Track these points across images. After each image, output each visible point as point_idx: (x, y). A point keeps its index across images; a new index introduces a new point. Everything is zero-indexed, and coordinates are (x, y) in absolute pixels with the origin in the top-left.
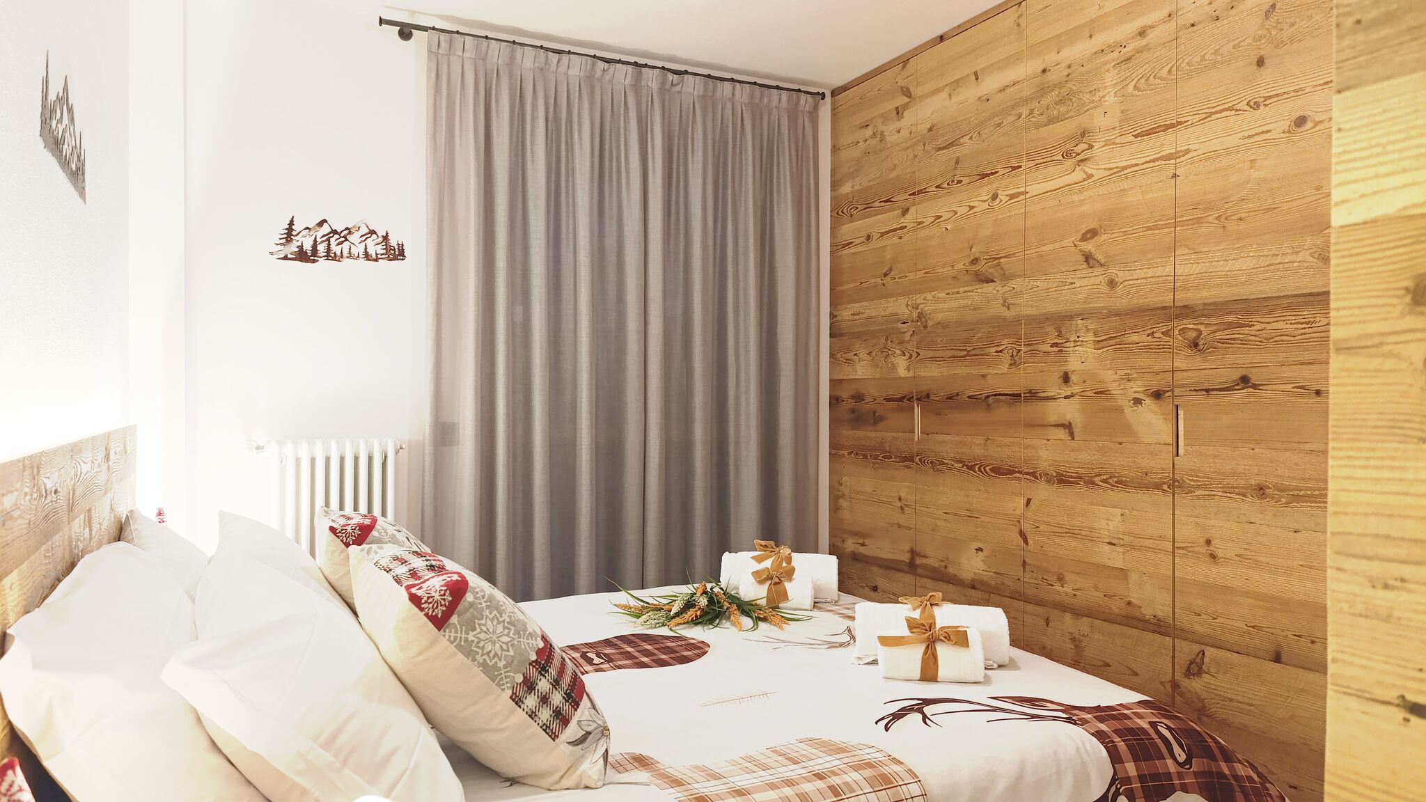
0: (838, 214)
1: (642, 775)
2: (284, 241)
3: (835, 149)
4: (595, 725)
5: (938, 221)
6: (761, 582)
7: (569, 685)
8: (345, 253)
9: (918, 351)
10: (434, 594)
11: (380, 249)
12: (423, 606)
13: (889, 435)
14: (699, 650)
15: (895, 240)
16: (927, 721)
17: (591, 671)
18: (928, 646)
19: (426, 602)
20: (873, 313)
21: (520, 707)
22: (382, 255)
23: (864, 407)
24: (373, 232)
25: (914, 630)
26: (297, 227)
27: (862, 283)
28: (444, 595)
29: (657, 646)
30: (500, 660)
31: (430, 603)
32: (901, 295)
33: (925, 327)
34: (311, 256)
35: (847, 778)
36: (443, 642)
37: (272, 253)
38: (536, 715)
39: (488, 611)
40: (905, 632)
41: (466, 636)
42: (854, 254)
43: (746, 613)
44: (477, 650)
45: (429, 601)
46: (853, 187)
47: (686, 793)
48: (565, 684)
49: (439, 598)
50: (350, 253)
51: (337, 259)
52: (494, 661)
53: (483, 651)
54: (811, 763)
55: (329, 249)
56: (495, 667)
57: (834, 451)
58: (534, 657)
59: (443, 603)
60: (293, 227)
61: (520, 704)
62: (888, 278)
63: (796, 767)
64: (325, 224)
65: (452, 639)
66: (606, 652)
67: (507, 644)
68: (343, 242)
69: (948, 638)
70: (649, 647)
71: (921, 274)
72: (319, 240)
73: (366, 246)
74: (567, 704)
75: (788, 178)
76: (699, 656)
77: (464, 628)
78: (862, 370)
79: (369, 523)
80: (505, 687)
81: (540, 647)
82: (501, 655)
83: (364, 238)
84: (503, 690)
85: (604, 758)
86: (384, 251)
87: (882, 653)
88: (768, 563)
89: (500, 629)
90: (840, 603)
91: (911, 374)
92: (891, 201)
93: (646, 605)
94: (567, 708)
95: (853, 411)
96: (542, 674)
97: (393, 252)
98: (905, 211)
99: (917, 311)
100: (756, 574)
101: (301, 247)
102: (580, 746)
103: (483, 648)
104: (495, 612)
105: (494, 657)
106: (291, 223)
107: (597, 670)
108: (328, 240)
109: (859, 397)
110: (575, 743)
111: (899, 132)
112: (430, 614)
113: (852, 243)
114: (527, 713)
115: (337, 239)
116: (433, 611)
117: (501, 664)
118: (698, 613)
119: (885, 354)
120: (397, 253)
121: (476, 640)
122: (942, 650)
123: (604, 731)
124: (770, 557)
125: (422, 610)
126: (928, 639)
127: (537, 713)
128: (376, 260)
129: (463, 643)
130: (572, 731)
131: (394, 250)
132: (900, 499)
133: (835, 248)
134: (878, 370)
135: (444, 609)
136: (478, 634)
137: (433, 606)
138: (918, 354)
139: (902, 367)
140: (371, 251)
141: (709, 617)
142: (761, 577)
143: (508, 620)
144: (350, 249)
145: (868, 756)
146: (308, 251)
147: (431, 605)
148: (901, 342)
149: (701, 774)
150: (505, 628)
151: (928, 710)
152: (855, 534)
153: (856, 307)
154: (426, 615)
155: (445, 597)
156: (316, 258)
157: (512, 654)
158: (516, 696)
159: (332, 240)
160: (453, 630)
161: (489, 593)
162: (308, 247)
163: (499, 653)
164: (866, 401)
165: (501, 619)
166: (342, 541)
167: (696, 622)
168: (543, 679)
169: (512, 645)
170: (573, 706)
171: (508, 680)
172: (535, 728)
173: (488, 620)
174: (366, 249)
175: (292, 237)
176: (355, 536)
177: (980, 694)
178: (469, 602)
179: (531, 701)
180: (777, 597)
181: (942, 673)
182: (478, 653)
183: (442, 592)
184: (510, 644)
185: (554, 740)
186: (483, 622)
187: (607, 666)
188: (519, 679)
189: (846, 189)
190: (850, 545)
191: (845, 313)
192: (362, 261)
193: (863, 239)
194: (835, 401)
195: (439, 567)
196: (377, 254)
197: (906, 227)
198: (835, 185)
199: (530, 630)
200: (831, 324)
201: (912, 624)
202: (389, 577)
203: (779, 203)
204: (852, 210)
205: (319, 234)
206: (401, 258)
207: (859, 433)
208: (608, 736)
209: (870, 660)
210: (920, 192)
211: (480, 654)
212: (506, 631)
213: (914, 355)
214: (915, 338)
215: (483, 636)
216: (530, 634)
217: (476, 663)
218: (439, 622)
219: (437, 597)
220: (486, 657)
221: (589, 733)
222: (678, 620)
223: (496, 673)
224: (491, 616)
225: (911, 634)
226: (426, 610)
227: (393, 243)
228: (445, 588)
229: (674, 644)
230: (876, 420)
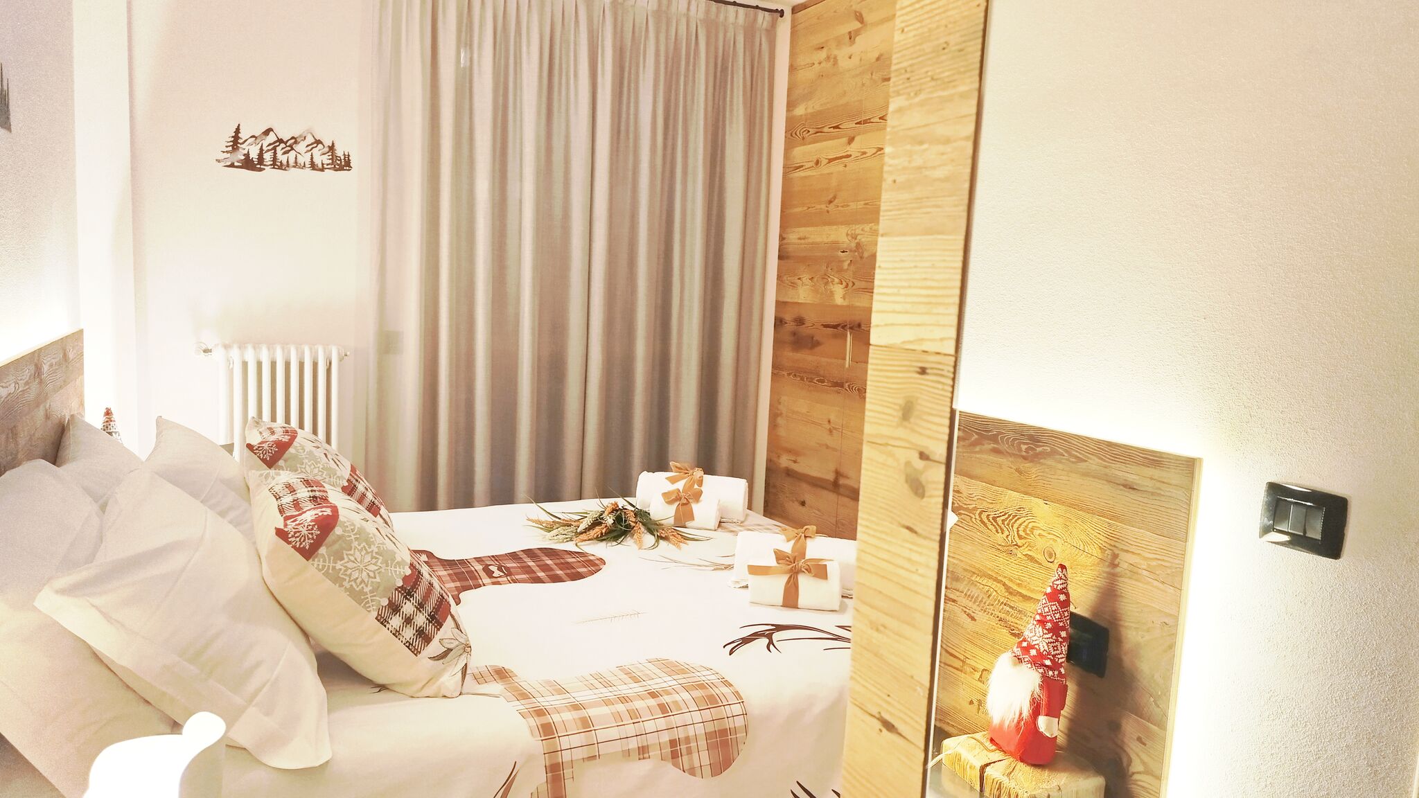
0: (792, 135)
1: (496, 687)
2: (230, 148)
3: (792, 69)
4: (457, 643)
5: (879, 152)
6: (670, 502)
7: (434, 608)
8: (292, 162)
9: (854, 281)
10: (301, 529)
11: (326, 159)
12: (290, 540)
13: (824, 359)
14: (594, 566)
15: (841, 168)
16: (771, 646)
17: (488, 584)
18: (790, 577)
19: (293, 536)
20: (818, 239)
21: (385, 626)
22: (328, 165)
23: (804, 330)
24: (318, 142)
25: (780, 562)
26: (243, 135)
27: (809, 208)
28: (312, 529)
29: (558, 561)
30: (367, 586)
31: (296, 538)
32: (842, 223)
33: (861, 257)
34: (257, 164)
35: (677, 697)
36: (311, 569)
37: (218, 161)
38: (399, 634)
39: (357, 542)
40: (771, 561)
41: (334, 565)
42: (806, 177)
43: (651, 532)
44: (344, 577)
45: (296, 535)
46: (806, 109)
47: (528, 706)
48: (429, 607)
49: (306, 532)
50: (296, 162)
51: (284, 168)
52: (360, 587)
53: (350, 578)
54: (650, 682)
55: (275, 159)
56: (362, 592)
57: (776, 372)
58: (400, 583)
59: (310, 536)
60: (240, 135)
61: (386, 624)
62: (831, 207)
63: (636, 685)
64: (271, 133)
65: (320, 567)
66: (508, 565)
67: (374, 572)
68: (290, 151)
69: (809, 570)
70: (549, 562)
71: (861, 204)
72: (265, 148)
73: (312, 155)
74: (431, 624)
75: (741, 98)
76: (592, 573)
77: (332, 558)
78: (803, 294)
79: (287, 440)
80: (371, 609)
81: (407, 575)
82: (368, 582)
83: (311, 147)
84: (369, 611)
85: (462, 672)
86: (330, 161)
87: (753, 580)
88: (680, 485)
89: (368, 558)
90: (746, 523)
91: (845, 303)
92: (840, 128)
93: (557, 520)
94: (430, 628)
95: (794, 334)
96: (407, 598)
97: (339, 162)
98: (851, 140)
99: (856, 241)
100: (665, 495)
101: (247, 155)
102: (441, 661)
103: (350, 575)
104: (364, 544)
105: (361, 583)
106: (238, 131)
107: (494, 583)
108: (274, 149)
109: (800, 321)
110: (436, 658)
111: (850, 58)
112: (298, 546)
113: (802, 166)
114: (391, 632)
115: (283, 149)
116: (300, 545)
117: (367, 590)
118: (604, 531)
119: (825, 280)
120: (343, 163)
121: (343, 568)
122: (804, 581)
123: (467, 648)
124: (683, 478)
125: (289, 543)
126: (791, 570)
127: (401, 632)
128: (322, 170)
129: (330, 571)
130: (434, 648)
131: (341, 160)
132: (829, 421)
133: (789, 168)
134: (819, 296)
135: (312, 541)
136: (346, 563)
137: (300, 540)
138: (854, 284)
139: (839, 295)
140: (318, 161)
141: (615, 534)
142: (670, 498)
143: (377, 551)
144: (296, 158)
145: (704, 678)
146: (254, 160)
147: (298, 539)
148: (840, 270)
149: (549, 688)
150: (372, 558)
151: (776, 636)
152: (789, 451)
153: (803, 231)
154: (294, 547)
155: (313, 531)
156: (262, 167)
157: (379, 581)
158: (381, 617)
159: (278, 149)
160: (321, 560)
161: (359, 526)
162: (254, 155)
163: (366, 580)
164: (806, 325)
165: (369, 550)
166: (259, 457)
167: (601, 538)
168: (408, 602)
169: (379, 573)
170: (436, 627)
171: (374, 603)
172: (398, 645)
173: (356, 550)
174: (312, 158)
175: (239, 145)
176: (272, 453)
177: (829, 623)
178: (338, 535)
179: (396, 622)
180: (684, 516)
181: (802, 601)
182: (345, 580)
183: (310, 528)
184: (376, 572)
185: (416, 655)
186: (352, 552)
187: (505, 579)
188: (385, 602)
189: (800, 111)
190: (784, 461)
191: (793, 237)
192: (308, 171)
193: (812, 164)
194: (779, 322)
195: (323, 499)
196: (323, 164)
197: (850, 156)
198: (790, 105)
199: (398, 559)
200: (780, 246)
201: (780, 556)
202: (275, 503)
203: (731, 123)
204: (805, 133)
205: (265, 143)
206: (347, 168)
207: (798, 356)
208: (469, 653)
209: (744, 584)
210: (865, 122)
211: (347, 580)
212: (374, 561)
213: (850, 284)
214: (852, 268)
215: (350, 565)
216: (398, 563)
217: (343, 588)
218: (308, 553)
219: (304, 531)
220: (353, 583)
221: (450, 650)
222: (584, 536)
223: (362, 597)
224: (359, 548)
225: (777, 565)
226: (294, 543)
227: (339, 153)
228: (313, 523)
229: (573, 560)
230: (811, 343)
